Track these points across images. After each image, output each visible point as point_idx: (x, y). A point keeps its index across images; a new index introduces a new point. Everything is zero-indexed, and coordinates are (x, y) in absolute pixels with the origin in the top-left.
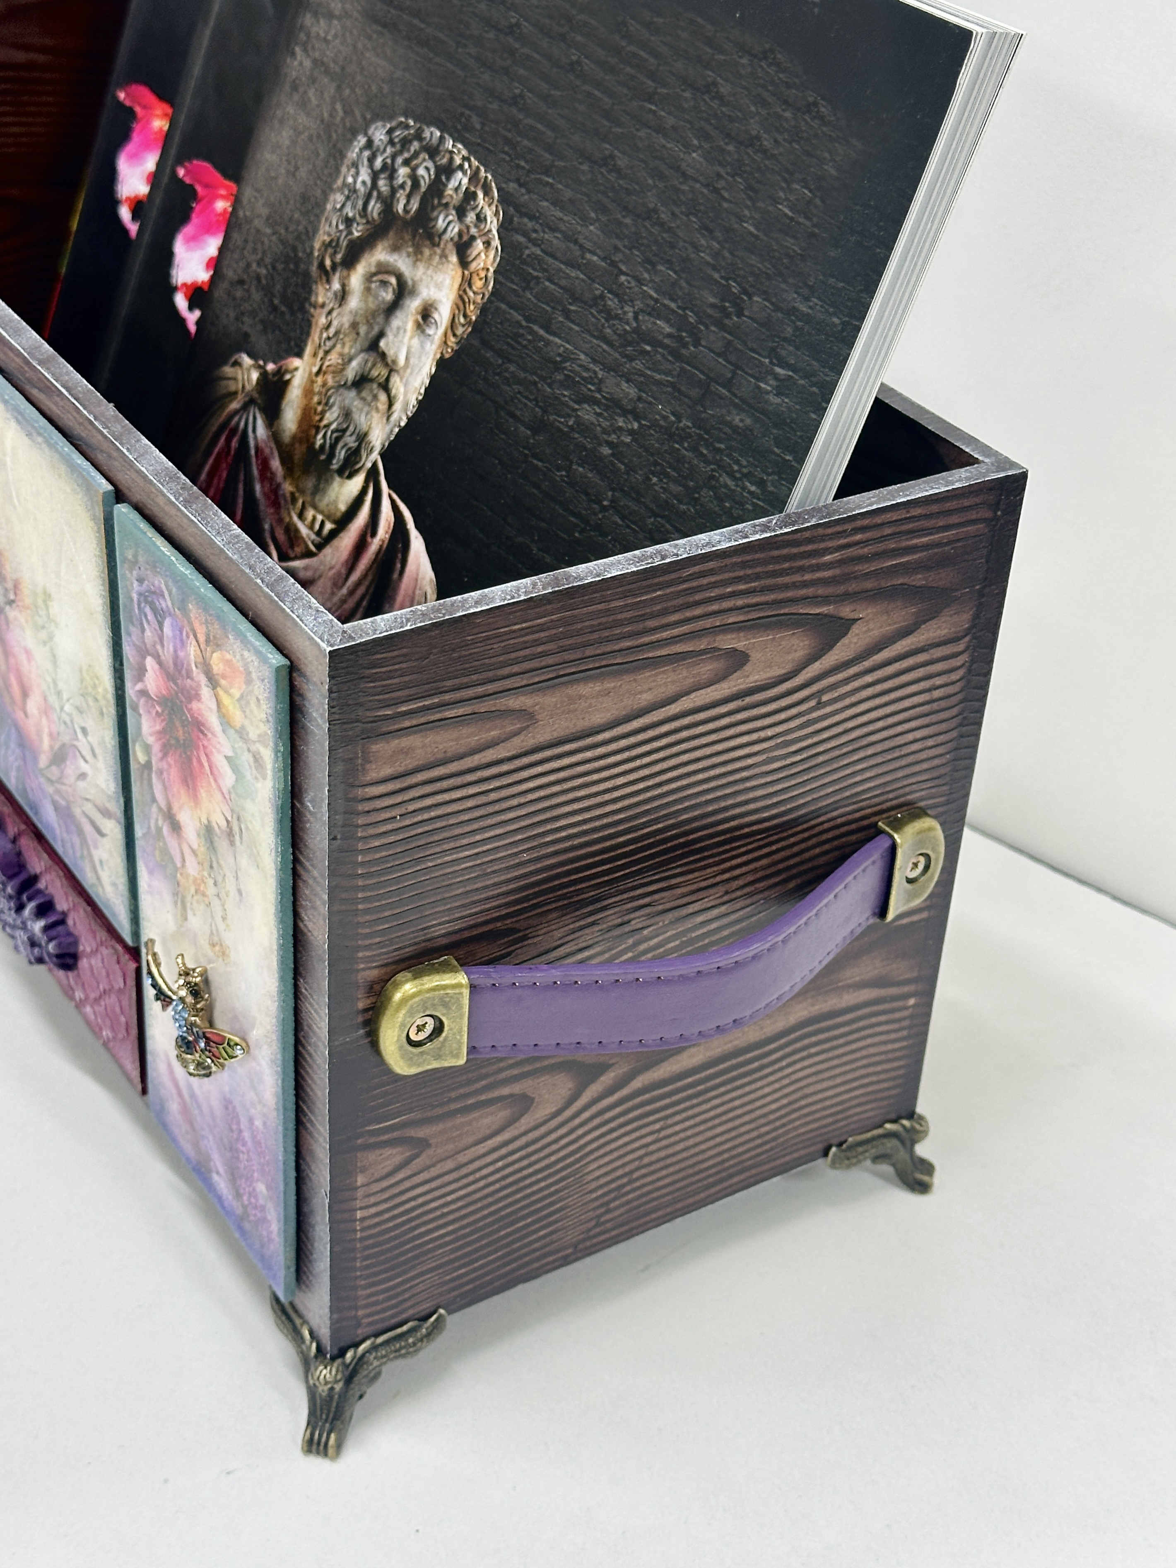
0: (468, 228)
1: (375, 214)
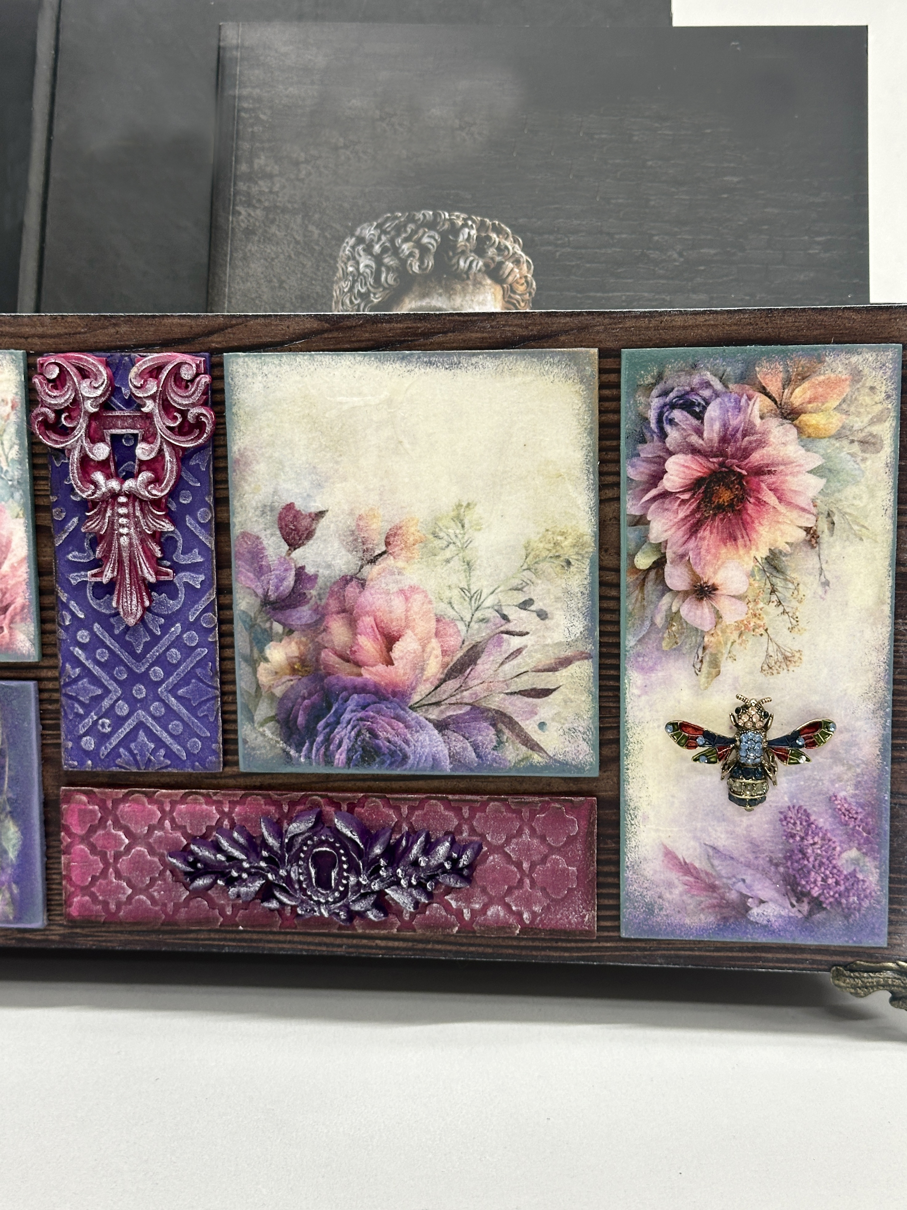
1: (391, 281)
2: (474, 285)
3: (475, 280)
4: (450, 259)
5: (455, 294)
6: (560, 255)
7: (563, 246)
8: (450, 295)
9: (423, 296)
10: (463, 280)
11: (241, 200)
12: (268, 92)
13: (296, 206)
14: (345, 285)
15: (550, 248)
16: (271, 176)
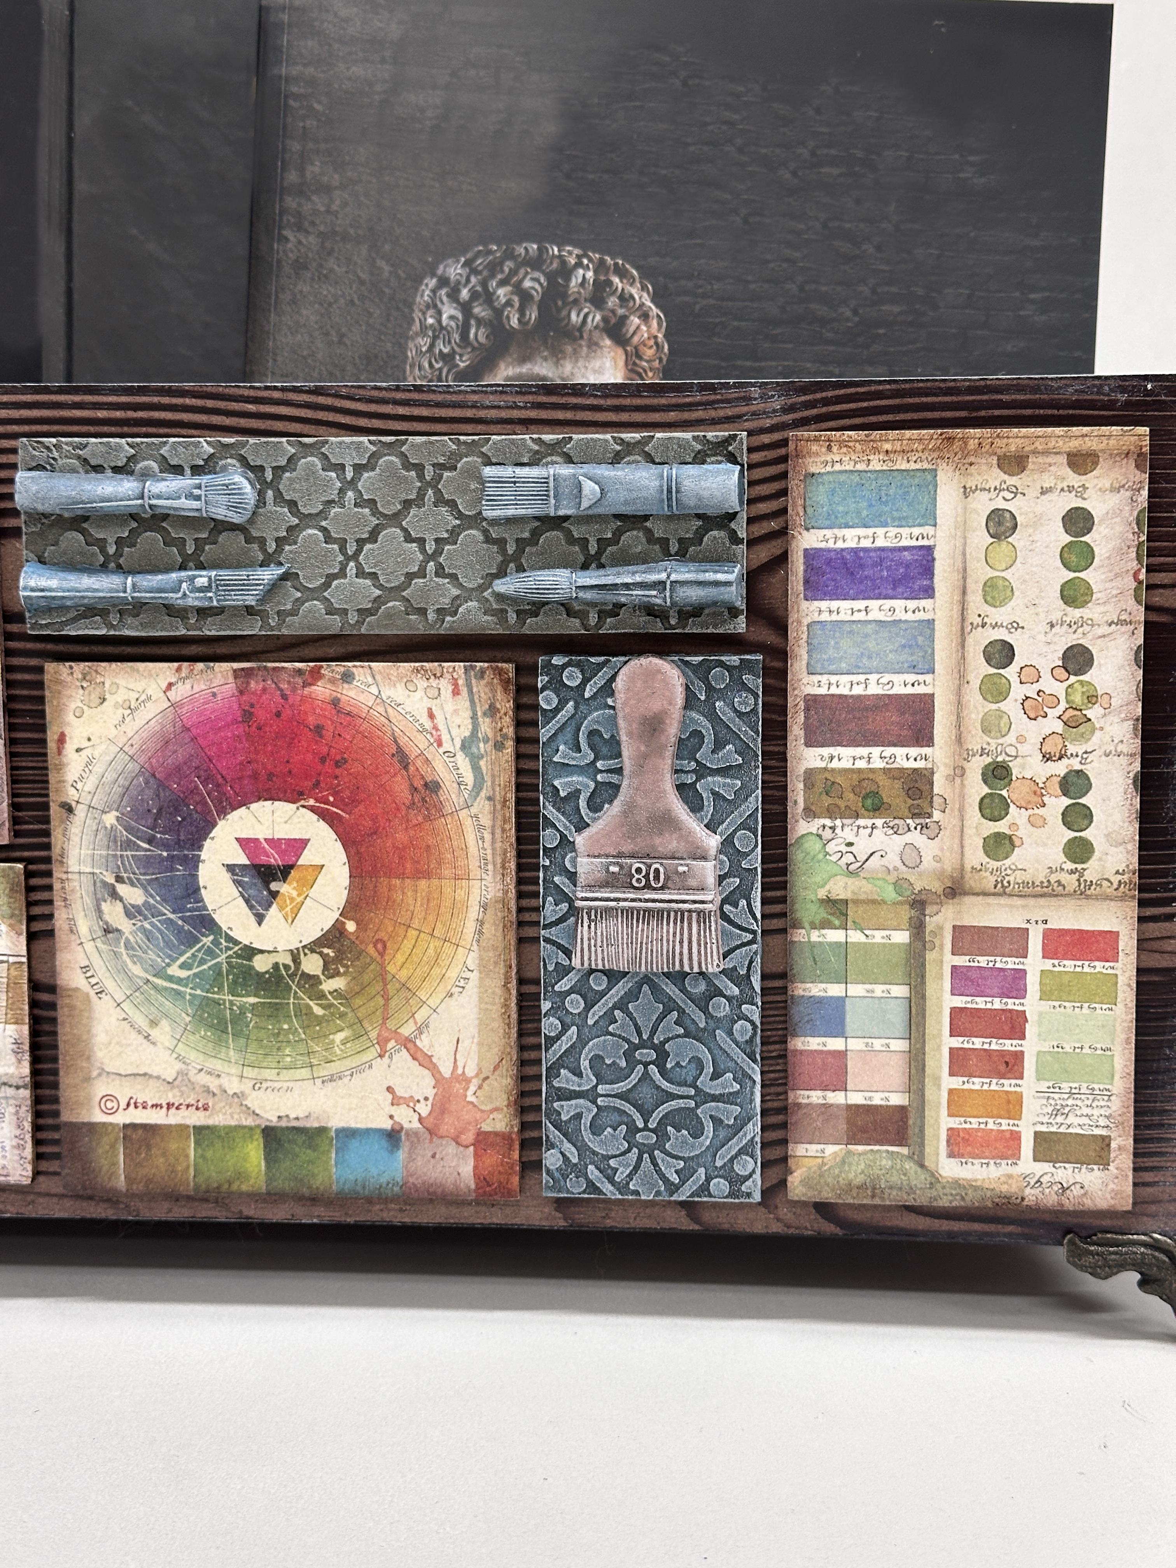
0: (613, 312)
1: (482, 339)
2: (589, 347)
3: (590, 339)
4: (559, 310)
5: (565, 358)
6: (701, 309)
7: (704, 296)
8: (558, 360)
9: (524, 359)
10: (575, 339)
11: (288, 221)
12: (324, 72)
13: (360, 232)
14: (424, 343)
15: (687, 299)
16: (327, 190)
